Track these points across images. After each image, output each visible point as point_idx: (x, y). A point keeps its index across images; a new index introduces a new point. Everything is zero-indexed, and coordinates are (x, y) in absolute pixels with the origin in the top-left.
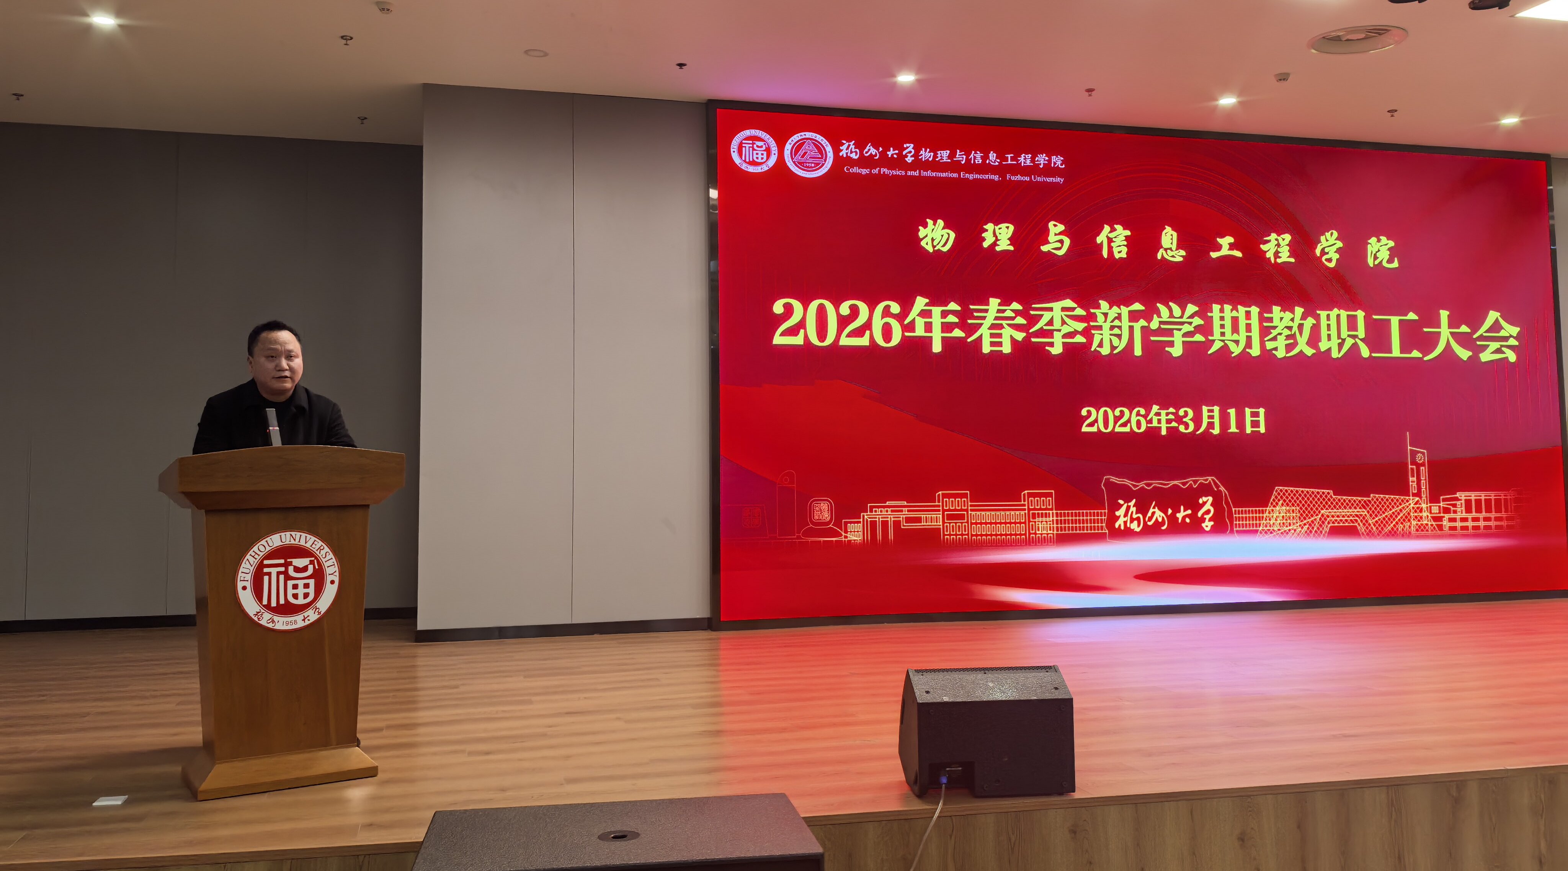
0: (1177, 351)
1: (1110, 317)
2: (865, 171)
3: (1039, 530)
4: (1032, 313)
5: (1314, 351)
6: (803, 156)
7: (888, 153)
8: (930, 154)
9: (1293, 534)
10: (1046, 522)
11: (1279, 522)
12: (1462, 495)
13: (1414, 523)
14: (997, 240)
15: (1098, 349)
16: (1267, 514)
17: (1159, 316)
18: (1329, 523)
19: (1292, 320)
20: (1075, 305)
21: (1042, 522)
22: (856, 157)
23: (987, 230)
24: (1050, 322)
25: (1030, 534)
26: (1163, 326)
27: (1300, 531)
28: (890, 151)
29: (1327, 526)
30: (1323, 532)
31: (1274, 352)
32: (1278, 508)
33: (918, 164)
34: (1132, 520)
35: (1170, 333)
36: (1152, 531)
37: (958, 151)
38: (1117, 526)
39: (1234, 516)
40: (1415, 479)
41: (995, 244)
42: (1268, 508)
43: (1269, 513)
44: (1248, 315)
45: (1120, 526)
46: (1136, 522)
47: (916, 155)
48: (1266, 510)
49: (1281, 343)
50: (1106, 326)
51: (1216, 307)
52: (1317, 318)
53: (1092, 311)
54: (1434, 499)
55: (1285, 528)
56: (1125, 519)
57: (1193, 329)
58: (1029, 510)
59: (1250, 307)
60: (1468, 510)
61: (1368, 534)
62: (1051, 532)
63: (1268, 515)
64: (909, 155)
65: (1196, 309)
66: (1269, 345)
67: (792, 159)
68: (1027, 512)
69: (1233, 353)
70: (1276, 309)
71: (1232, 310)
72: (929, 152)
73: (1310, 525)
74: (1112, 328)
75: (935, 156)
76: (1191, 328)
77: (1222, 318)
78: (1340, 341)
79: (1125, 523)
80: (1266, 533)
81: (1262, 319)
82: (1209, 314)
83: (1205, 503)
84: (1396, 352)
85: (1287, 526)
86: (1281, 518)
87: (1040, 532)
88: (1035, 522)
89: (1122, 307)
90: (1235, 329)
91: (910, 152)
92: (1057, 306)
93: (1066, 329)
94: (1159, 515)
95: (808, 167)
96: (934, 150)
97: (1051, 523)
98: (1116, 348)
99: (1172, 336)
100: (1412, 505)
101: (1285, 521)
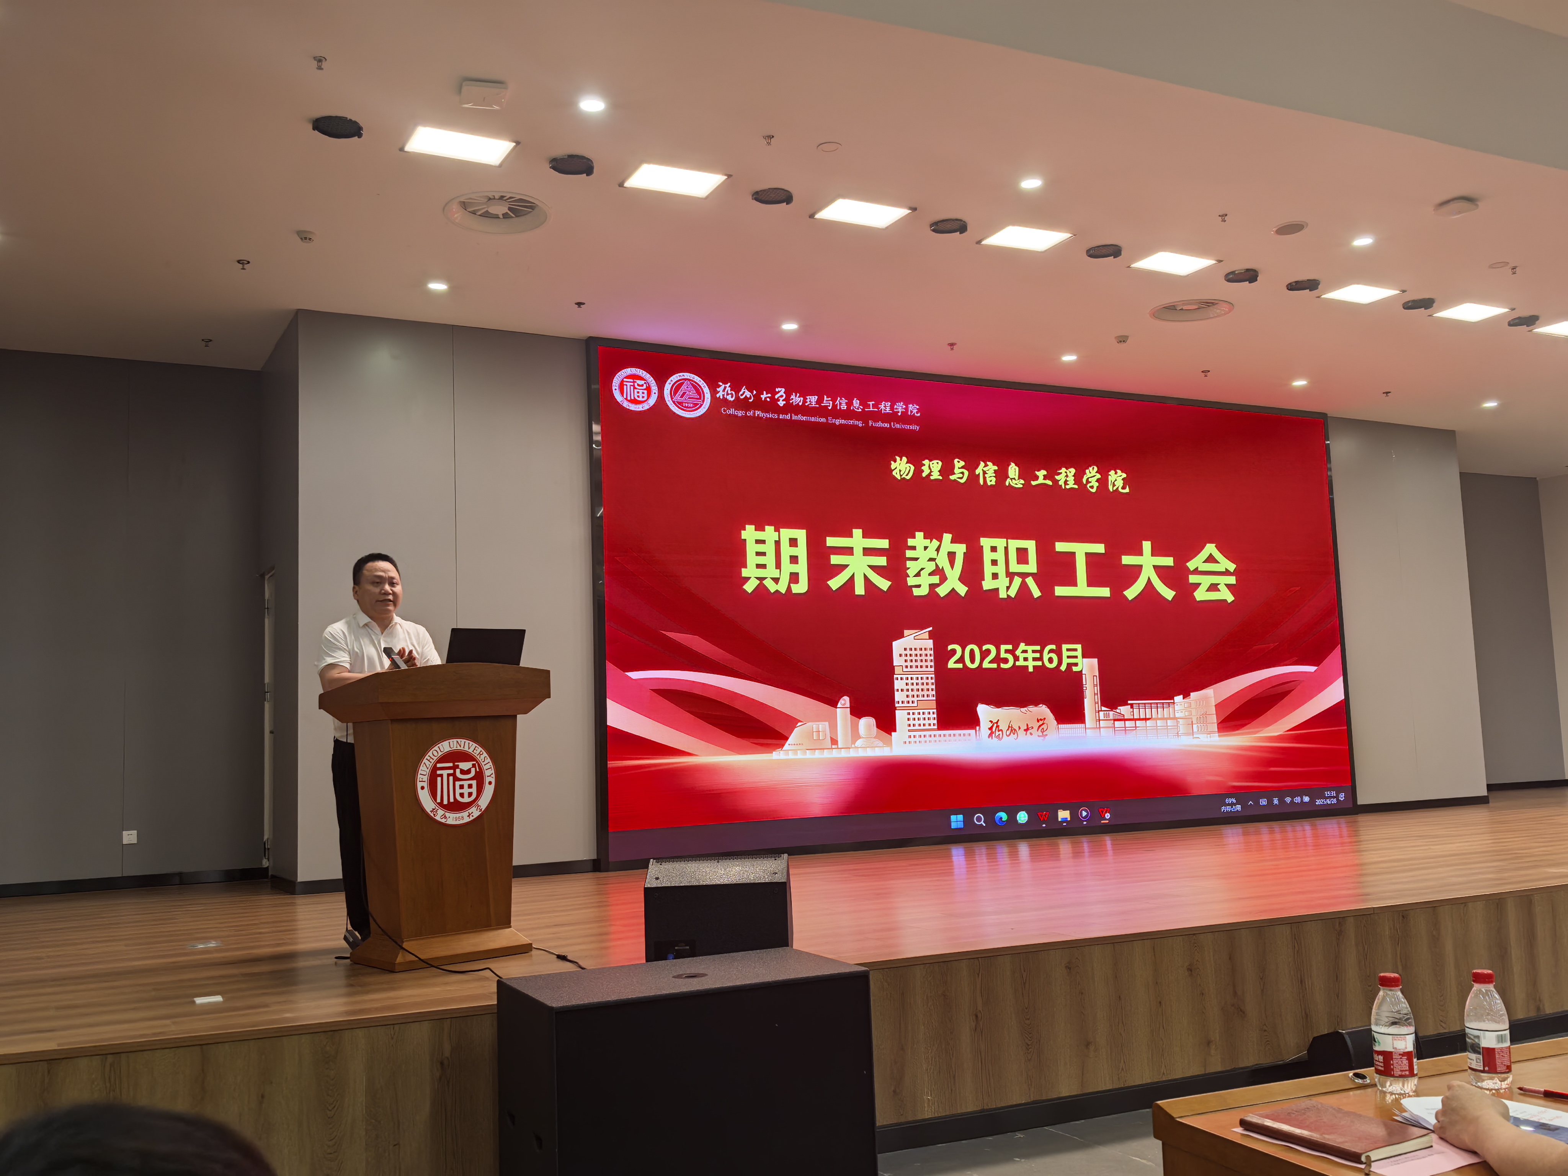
2: (740, 413)
6: (682, 397)
7: (762, 396)
8: (799, 399)
22: (732, 399)
28: (763, 394)
33: (789, 408)
37: (825, 397)
47: (787, 399)
64: (781, 399)
67: (672, 399)
72: (799, 397)
75: (805, 401)
91: (782, 396)
95: (687, 407)
96: (804, 395)
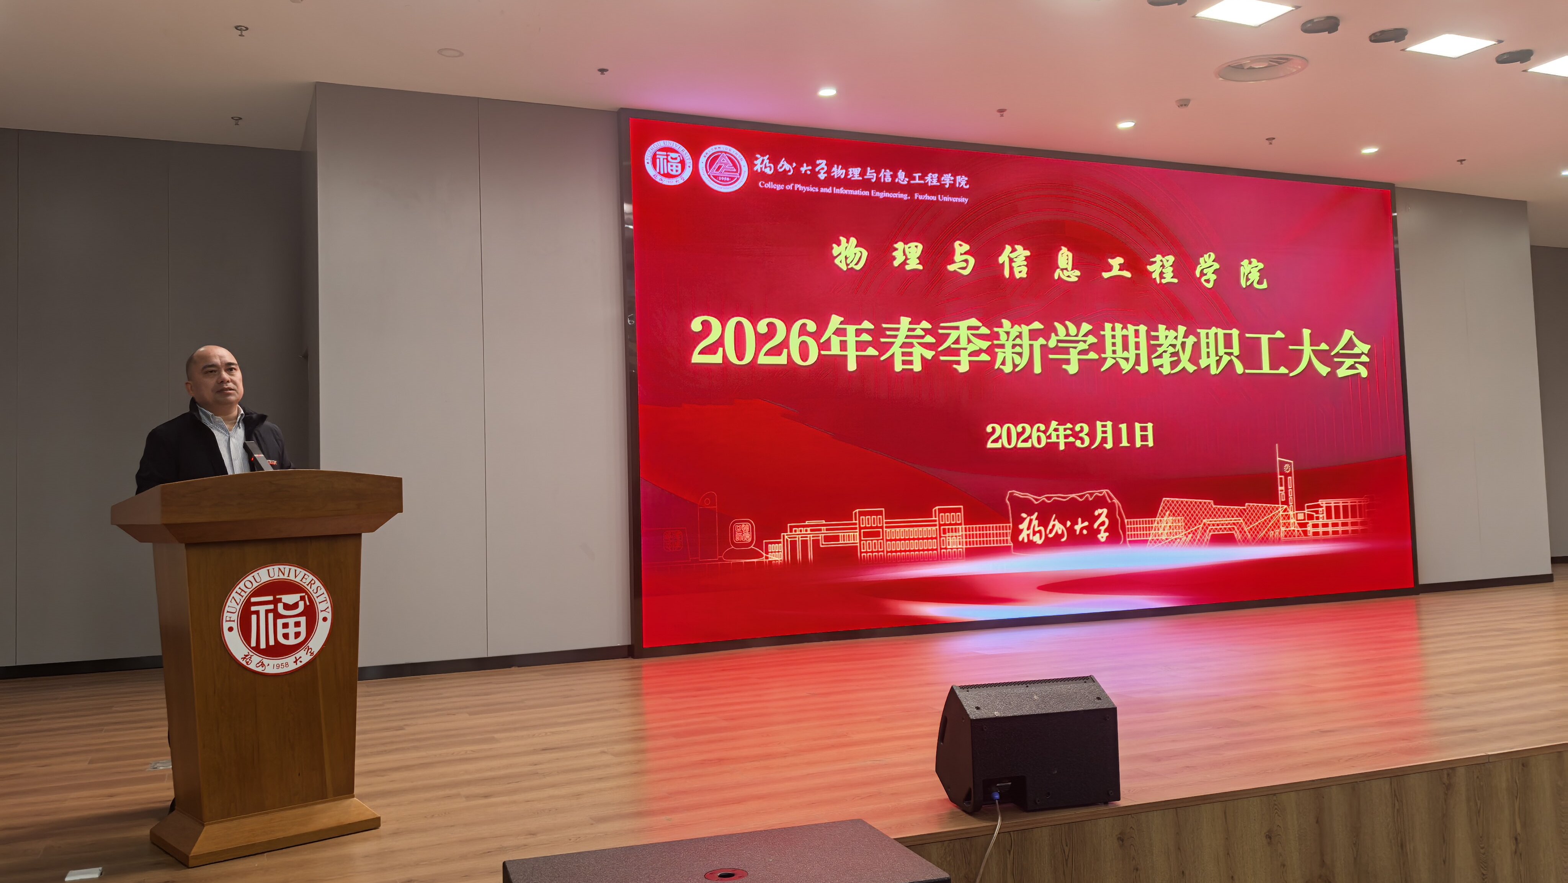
0: (1073, 369)
1: (1012, 336)
2: (779, 187)
3: (949, 545)
4: (941, 331)
5: (1196, 368)
6: (717, 170)
7: (801, 169)
8: (842, 171)
9: (1179, 543)
10: (956, 536)
11: (1166, 531)
12: (1323, 502)
13: (1283, 529)
14: (907, 259)
15: (1001, 367)
16: (1155, 524)
17: (1057, 335)
18: (1210, 531)
19: (1176, 338)
20: (980, 324)
21: (952, 536)
22: (770, 173)
23: (896, 249)
24: (957, 341)
25: (941, 549)
26: (1060, 345)
27: (1185, 540)
28: (803, 167)
29: (1208, 535)
30: (1205, 540)
31: (1160, 369)
32: (1165, 518)
33: (831, 181)
34: (1035, 533)
35: (1066, 351)
36: (1053, 543)
37: (869, 169)
38: (1020, 539)
39: (1127, 526)
40: (1283, 488)
41: (904, 263)
42: (1156, 519)
43: (1158, 523)
44: (1137, 334)
45: (1023, 539)
46: (1038, 535)
47: (828, 172)
48: (1155, 521)
49: (1166, 360)
50: (1009, 345)
51: (1108, 326)
52: (1198, 336)
53: (996, 329)
54: (1299, 507)
55: (1172, 537)
56: (1028, 532)
57: (1087, 347)
58: (940, 525)
59: (1138, 325)
60: (1329, 517)
61: (1243, 541)
62: (961, 546)
63: (1157, 525)
64: (822, 172)
65: (1090, 327)
66: (1156, 362)
67: (707, 172)
68: (938, 527)
69: (1124, 370)
70: (1162, 327)
71: (1122, 329)
72: (841, 169)
73: (1194, 534)
74: (1014, 346)
75: (847, 174)
76: (1085, 346)
77: (1114, 337)
78: (1218, 358)
79: (1028, 535)
80: (1155, 542)
81: (1149, 338)
82: (1102, 333)
83: (1100, 515)
84: (1266, 369)
85: (1173, 536)
86: (1168, 527)
87: (950, 547)
88: (945, 537)
89: (1023, 326)
90: (1126, 348)
91: (823, 169)
92: (963, 324)
93: (972, 348)
94: (1059, 528)
95: (723, 181)
96: (846, 167)
97: (961, 537)
98: (1018, 365)
99: (1068, 354)
100: (1281, 513)
101: (1171, 531)
